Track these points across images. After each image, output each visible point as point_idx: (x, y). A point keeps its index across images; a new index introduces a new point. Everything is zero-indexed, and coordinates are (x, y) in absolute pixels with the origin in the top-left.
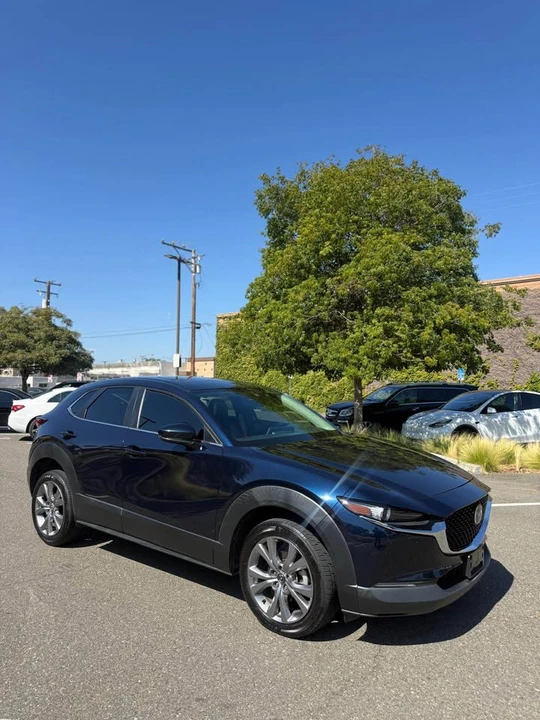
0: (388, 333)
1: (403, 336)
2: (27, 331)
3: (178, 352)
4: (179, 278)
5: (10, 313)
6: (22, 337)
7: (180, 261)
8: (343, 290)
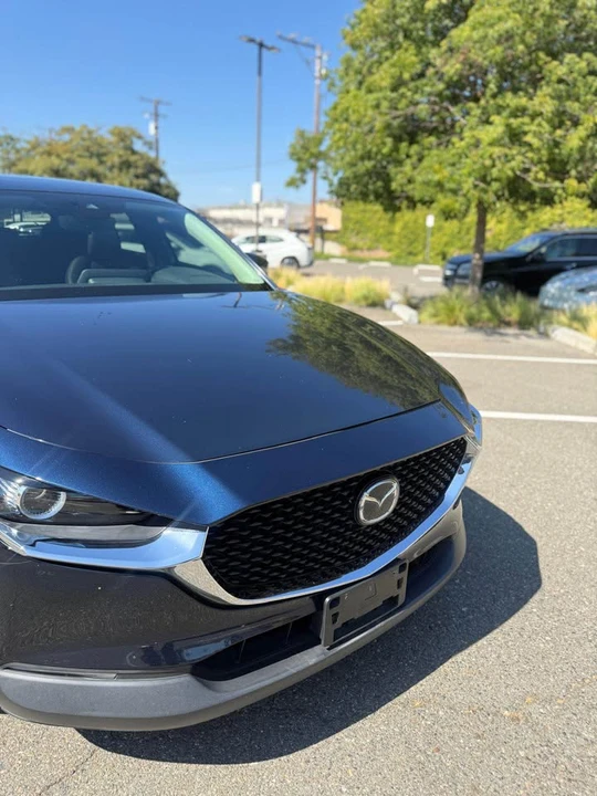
0: (515, 136)
1: (535, 142)
2: (100, 156)
3: (258, 180)
4: (260, 73)
5: (80, 132)
6: (93, 163)
7: (261, 45)
8: (452, 68)
